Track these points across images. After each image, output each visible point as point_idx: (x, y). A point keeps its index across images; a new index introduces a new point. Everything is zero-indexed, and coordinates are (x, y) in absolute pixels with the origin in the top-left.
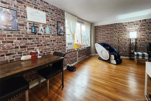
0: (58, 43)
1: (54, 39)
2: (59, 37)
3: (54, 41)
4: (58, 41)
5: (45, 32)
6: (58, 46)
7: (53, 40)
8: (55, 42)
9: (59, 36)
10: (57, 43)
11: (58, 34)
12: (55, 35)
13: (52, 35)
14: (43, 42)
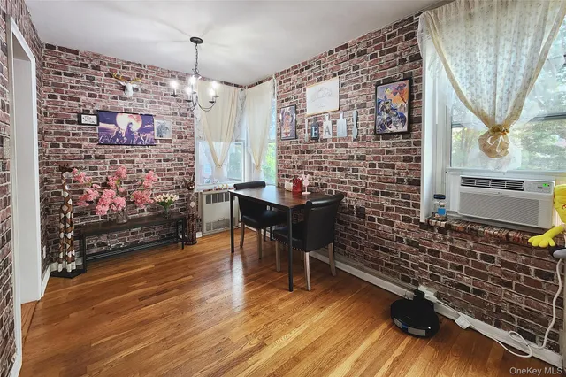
0: (377, 168)
1: (360, 153)
2: (383, 144)
3: (362, 158)
4: (375, 158)
5: (334, 134)
6: (372, 178)
7: (357, 157)
8: (362, 163)
9: (381, 141)
10: (372, 165)
11: (375, 134)
12: (364, 138)
13: (354, 140)
14: (330, 159)
